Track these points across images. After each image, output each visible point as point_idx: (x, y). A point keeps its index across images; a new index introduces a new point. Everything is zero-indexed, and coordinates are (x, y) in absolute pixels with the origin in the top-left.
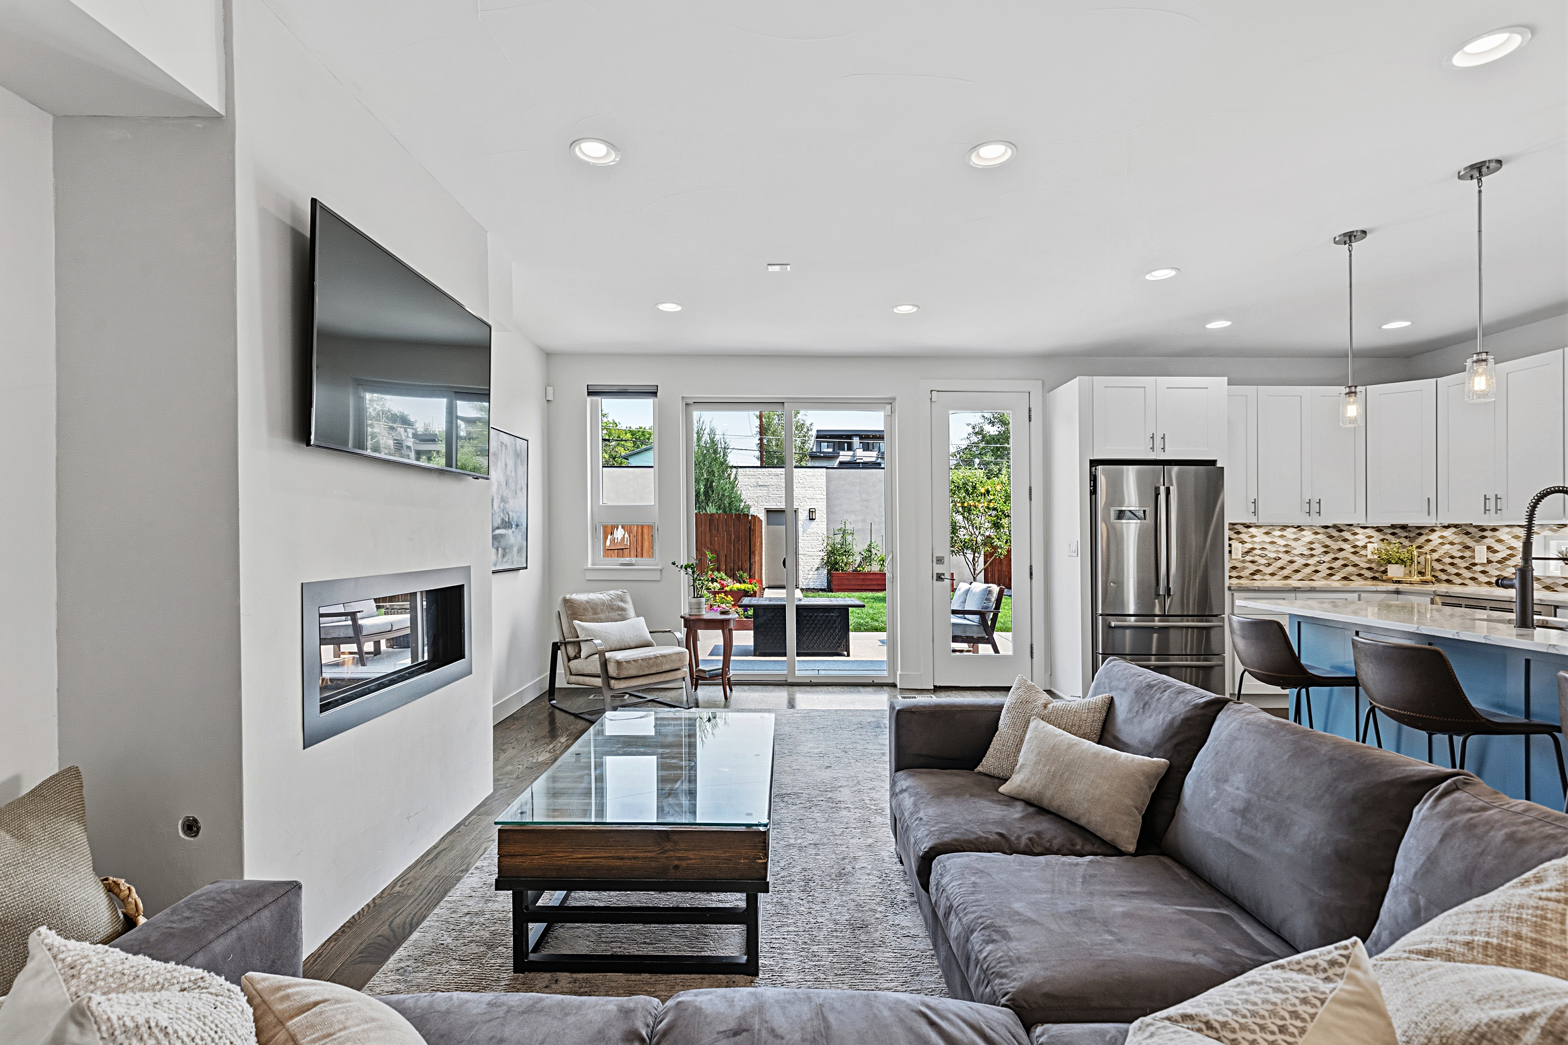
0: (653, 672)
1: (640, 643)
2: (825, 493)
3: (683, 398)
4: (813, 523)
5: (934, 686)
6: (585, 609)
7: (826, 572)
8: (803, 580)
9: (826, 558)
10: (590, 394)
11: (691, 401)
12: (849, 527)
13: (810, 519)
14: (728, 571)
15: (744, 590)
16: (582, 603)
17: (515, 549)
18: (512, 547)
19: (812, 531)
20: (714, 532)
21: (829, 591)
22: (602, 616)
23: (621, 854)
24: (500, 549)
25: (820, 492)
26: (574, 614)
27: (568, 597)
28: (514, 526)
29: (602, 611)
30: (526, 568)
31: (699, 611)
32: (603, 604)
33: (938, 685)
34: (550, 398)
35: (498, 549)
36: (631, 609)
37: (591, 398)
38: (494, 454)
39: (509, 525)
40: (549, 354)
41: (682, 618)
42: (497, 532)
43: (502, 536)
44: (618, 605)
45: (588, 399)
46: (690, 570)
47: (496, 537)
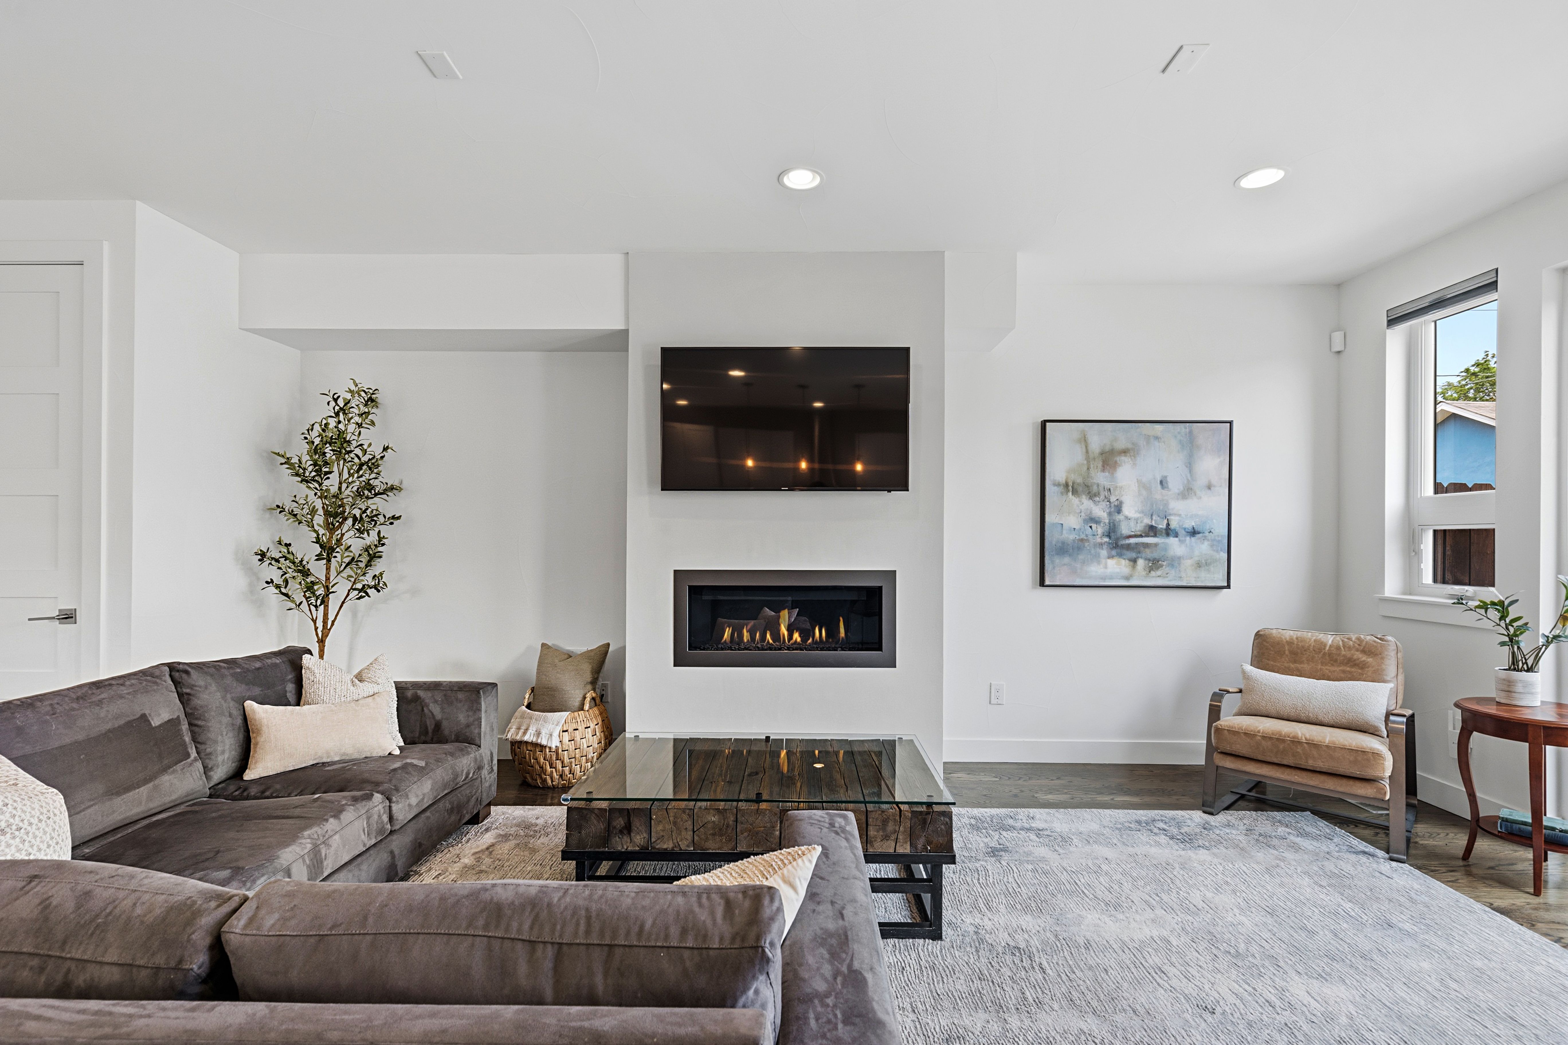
6: (1280, 653)
10: (1392, 322)
17: (1188, 563)
18: (1177, 559)
22: (1306, 667)
24: (1142, 561)
27: (1264, 631)
28: (1185, 533)
30: (1229, 586)
31: (1509, 697)
34: (1338, 347)
35: (1134, 561)
36: (1391, 668)
37: (1402, 328)
38: (1125, 452)
39: (1168, 532)
40: (1339, 285)
41: (1457, 705)
42: (1132, 541)
43: (1146, 545)
44: (1358, 655)
45: (1389, 332)
46: (1494, 614)
47: (1129, 547)
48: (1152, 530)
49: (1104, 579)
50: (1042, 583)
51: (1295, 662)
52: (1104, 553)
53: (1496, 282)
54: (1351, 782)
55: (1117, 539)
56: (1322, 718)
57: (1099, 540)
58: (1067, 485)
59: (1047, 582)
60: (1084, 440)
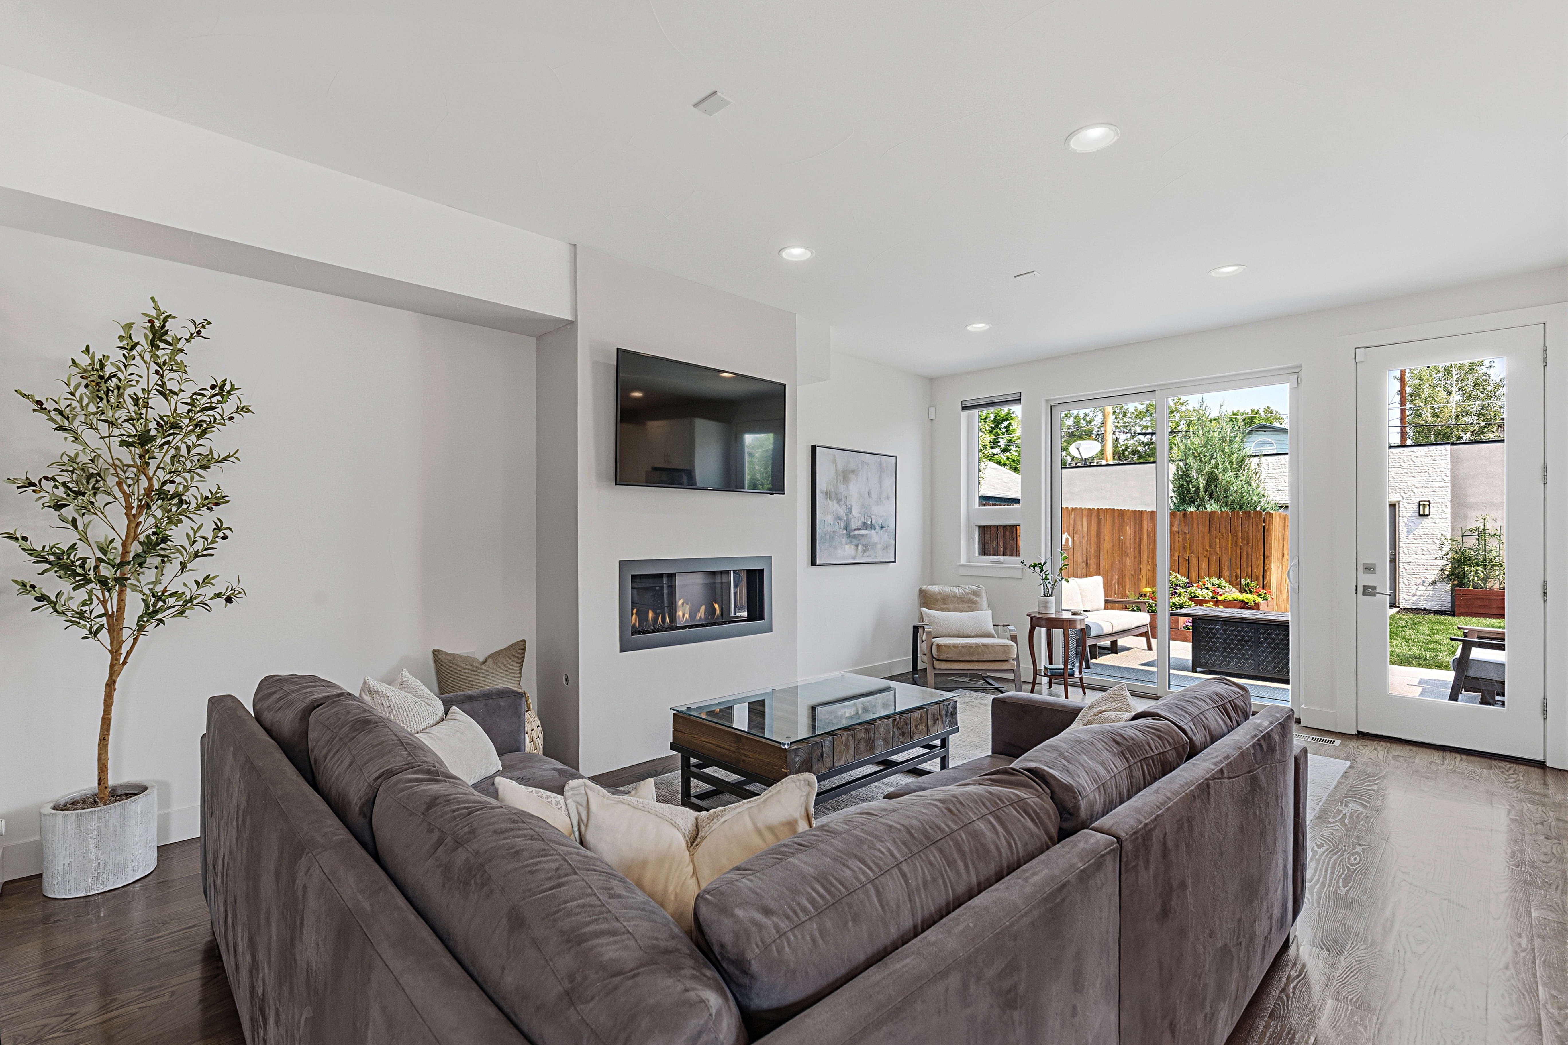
0: (973, 659)
1: (980, 634)
2: (1448, 479)
3: (1047, 401)
4: (1426, 521)
5: (1358, 731)
6: (937, 600)
7: (1449, 587)
8: (1407, 598)
9: (1448, 568)
10: (964, 408)
11: (1056, 403)
12: (1491, 528)
13: (1420, 515)
14: (1233, 579)
15: (1243, 601)
16: (935, 594)
17: (879, 547)
18: (875, 544)
19: (1422, 531)
20: (1214, 532)
21: (1450, 615)
22: (951, 606)
23: (720, 743)
24: (860, 547)
25: (1439, 478)
26: (926, 603)
27: (924, 588)
28: (877, 527)
29: (952, 602)
30: (895, 562)
31: (1046, 610)
32: (954, 596)
33: (1365, 731)
34: (933, 417)
35: (857, 546)
36: (984, 603)
37: (967, 412)
38: (853, 472)
39: (872, 527)
40: (932, 379)
41: (1028, 615)
42: (857, 532)
43: (862, 535)
44: (972, 597)
45: (962, 413)
46: (1038, 569)
47: (855, 537)
48: (865, 526)
49: (844, 559)
50: (813, 563)
51: (945, 604)
52: (844, 540)
53: (1020, 399)
54: (1001, 663)
55: (849, 532)
56: (970, 633)
57: (841, 532)
58: (827, 493)
59: (818, 563)
60: (835, 461)
